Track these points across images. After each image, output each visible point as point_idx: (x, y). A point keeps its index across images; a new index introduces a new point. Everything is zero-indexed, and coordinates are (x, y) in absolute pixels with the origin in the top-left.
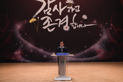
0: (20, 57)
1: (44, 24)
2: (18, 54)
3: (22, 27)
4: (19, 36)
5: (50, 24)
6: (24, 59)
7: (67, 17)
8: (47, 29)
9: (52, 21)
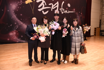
0: (15, 38)
1: (39, 6)
2: (14, 35)
3: (17, 7)
4: (14, 16)
5: (45, 7)
6: (20, 39)
7: (58, 3)
8: (41, 11)
9: (46, 5)
